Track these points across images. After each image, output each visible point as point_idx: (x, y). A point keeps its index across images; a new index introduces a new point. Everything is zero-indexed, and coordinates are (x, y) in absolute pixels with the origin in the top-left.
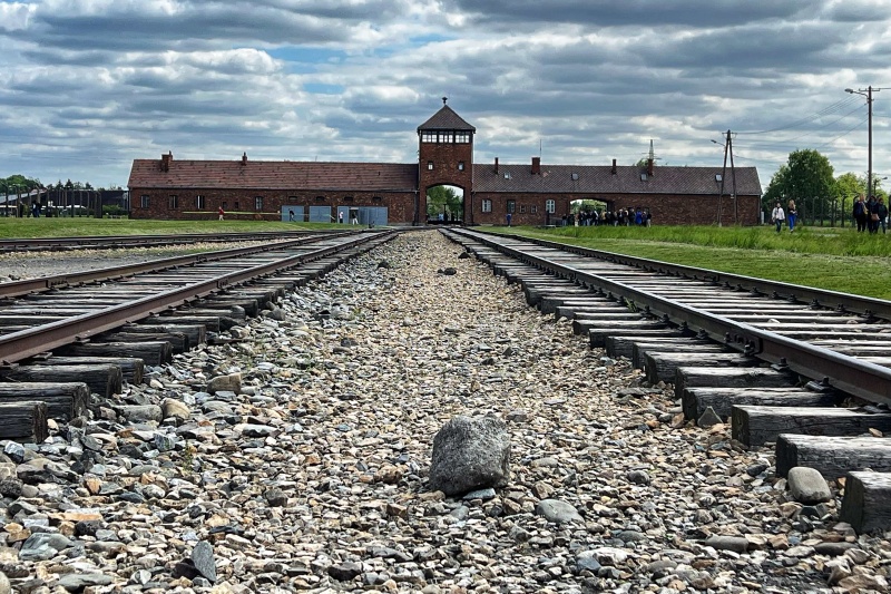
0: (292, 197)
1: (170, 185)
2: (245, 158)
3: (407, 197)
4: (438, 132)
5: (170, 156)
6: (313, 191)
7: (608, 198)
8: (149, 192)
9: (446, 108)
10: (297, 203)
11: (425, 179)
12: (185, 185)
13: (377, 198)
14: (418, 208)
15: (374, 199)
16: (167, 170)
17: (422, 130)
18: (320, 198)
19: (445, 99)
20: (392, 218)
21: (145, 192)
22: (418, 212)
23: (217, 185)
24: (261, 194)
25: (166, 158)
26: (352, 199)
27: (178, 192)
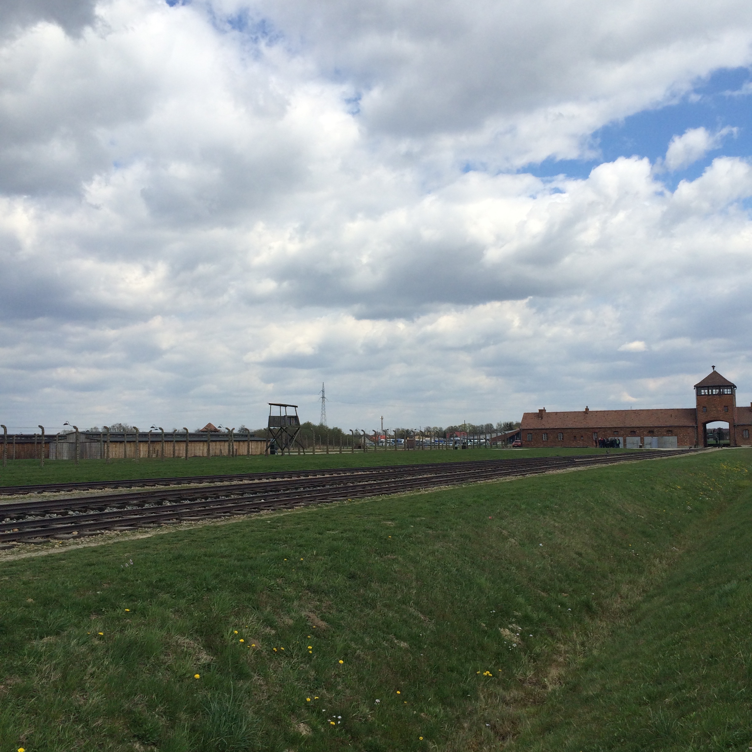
0: (616, 432)
1: (543, 427)
2: (587, 409)
3: (690, 430)
4: (708, 388)
5: (544, 410)
6: (628, 428)
8: (531, 432)
9: (715, 373)
10: (618, 436)
11: (702, 417)
12: (552, 426)
13: (670, 431)
14: (698, 436)
15: (668, 431)
16: (542, 418)
17: (698, 387)
19: (713, 367)
20: (680, 442)
21: (529, 431)
22: (697, 439)
23: (570, 426)
24: (597, 431)
25: (542, 411)
26: (652, 432)
27: (548, 431)
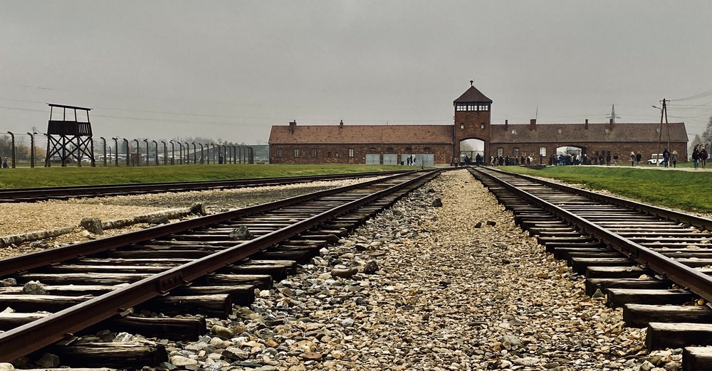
0: (373, 148)
1: (295, 142)
2: (342, 123)
3: (446, 147)
4: (467, 104)
5: (295, 123)
6: (385, 144)
7: (582, 145)
8: (282, 146)
9: (472, 87)
10: (376, 153)
11: (459, 135)
12: (304, 141)
13: (428, 148)
15: (426, 149)
16: (293, 132)
17: (457, 103)
18: (390, 149)
19: (472, 82)
20: (437, 160)
21: (279, 146)
23: (324, 142)
24: (353, 147)
25: (293, 124)
26: (410, 149)
27: (300, 147)
